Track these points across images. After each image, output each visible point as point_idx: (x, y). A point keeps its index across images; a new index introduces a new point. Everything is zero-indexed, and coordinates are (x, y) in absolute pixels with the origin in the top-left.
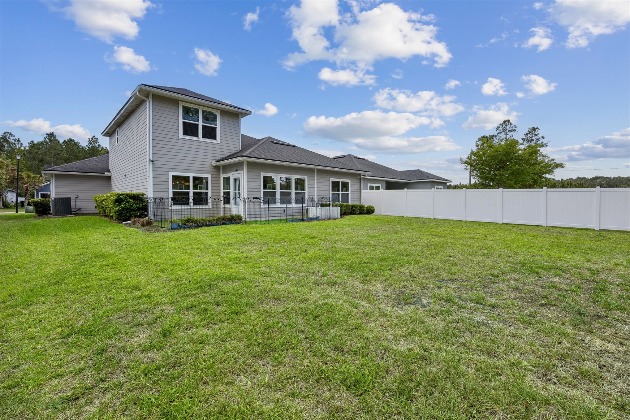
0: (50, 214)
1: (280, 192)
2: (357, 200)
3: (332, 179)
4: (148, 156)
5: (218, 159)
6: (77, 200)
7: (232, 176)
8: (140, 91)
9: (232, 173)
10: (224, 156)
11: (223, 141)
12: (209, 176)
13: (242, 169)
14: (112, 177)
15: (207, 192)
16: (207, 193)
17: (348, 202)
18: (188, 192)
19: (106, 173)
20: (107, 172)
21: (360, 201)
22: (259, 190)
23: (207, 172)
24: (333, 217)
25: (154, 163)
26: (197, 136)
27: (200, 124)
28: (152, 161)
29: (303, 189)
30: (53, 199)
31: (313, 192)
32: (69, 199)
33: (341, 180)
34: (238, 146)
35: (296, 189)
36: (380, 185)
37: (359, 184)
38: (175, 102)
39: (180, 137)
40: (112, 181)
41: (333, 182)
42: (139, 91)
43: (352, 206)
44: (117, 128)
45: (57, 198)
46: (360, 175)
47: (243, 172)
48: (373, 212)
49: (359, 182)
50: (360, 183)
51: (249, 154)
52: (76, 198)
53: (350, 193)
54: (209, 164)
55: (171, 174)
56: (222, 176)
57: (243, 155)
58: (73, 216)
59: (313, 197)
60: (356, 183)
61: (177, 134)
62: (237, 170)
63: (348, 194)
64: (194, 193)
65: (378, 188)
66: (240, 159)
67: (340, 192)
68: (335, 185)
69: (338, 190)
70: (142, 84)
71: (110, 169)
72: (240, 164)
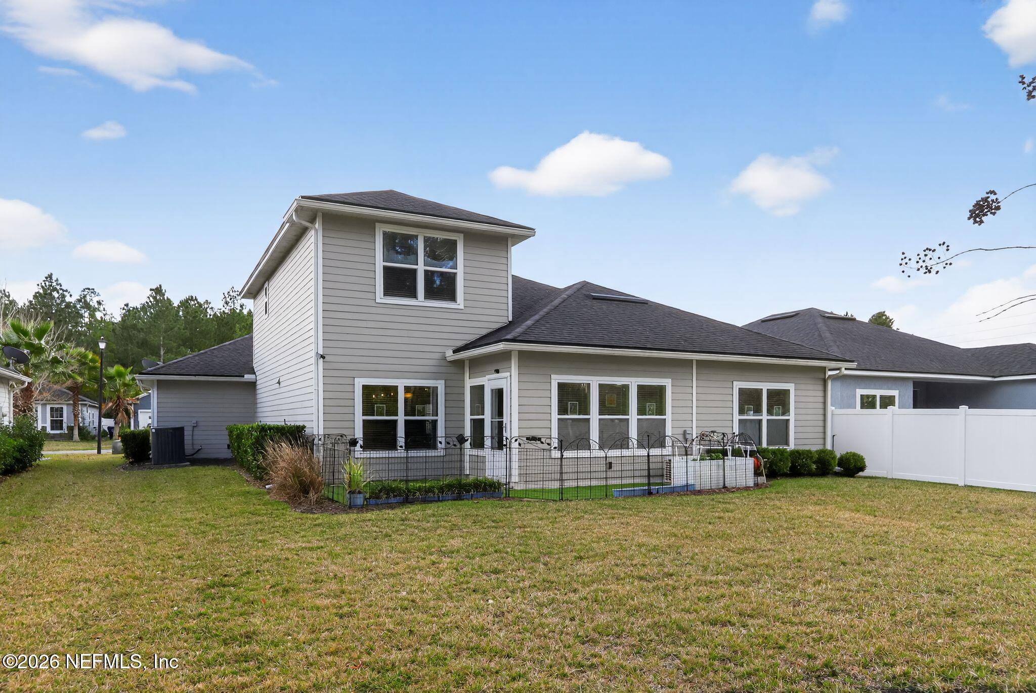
0: (149, 459)
1: (600, 420)
2: (816, 436)
3: (738, 385)
4: (313, 347)
5: (460, 344)
6: (195, 433)
7: (489, 382)
8: (299, 210)
9: (488, 377)
10: (472, 338)
11: (469, 304)
12: (440, 385)
13: (509, 369)
14: (258, 383)
15: (436, 421)
16: (435, 423)
17: (787, 444)
18: (395, 422)
19: (246, 376)
20: (249, 373)
21: (824, 438)
22: (547, 417)
23: (436, 376)
24: (734, 485)
25: (325, 360)
26: (414, 295)
27: (421, 268)
28: (323, 357)
29: (661, 411)
30: (154, 431)
31: (688, 417)
32: (181, 430)
33: (765, 387)
34: (504, 313)
35: (641, 411)
36: (895, 393)
37: (821, 394)
38: (367, 225)
39: (378, 300)
40: (258, 392)
41: (741, 391)
42: (296, 211)
43: (796, 454)
44: (265, 282)
45: (161, 429)
46: (823, 370)
47: (510, 376)
48: (862, 469)
49: (821, 387)
50: (825, 391)
51: (524, 333)
52: (194, 427)
53: (792, 417)
54: (438, 356)
55: (360, 382)
56: (470, 382)
57: (509, 337)
58: (186, 466)
59: (685, 431)
60: (813, 392)
61: (371, 296)
62: (497, 371)
63: (788, 420)
64: (407, 422)
65: (887, 402)
66: (501, 346)
67: (765, 417)
68: (750, 400)
69: (758, 410)
70: (303, 197)
71: (255, 366)
72: (505, 356)
